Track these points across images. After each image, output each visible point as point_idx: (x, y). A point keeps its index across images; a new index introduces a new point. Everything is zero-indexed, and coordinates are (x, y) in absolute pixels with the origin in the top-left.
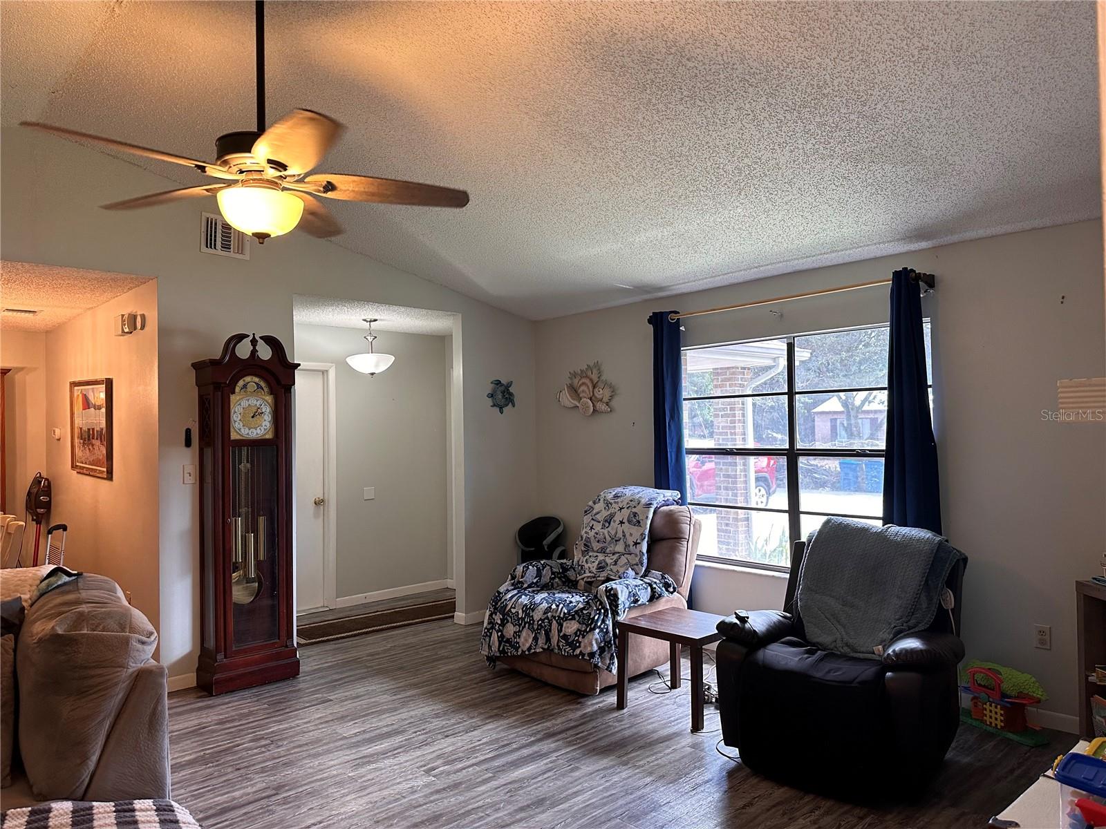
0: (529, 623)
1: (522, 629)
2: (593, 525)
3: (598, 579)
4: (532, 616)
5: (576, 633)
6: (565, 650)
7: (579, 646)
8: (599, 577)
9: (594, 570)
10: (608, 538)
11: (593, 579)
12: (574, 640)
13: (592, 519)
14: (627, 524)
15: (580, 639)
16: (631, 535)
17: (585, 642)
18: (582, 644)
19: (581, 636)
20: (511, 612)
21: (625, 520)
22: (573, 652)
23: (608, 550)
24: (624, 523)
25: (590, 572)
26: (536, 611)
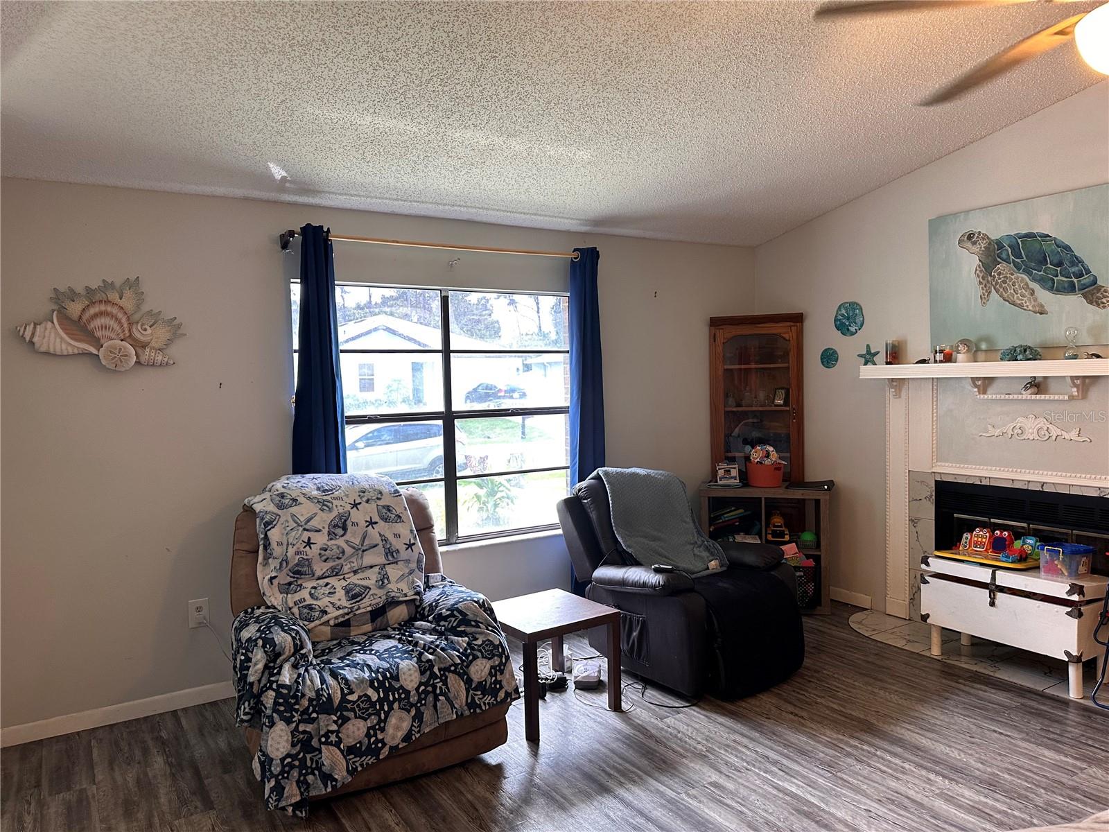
0: (400, 700)
1: (386, 717)
2: (309, 539)
3: (357, 612)
4: (402, 687)
5: (490, 673)
6: (485, 704)
7: (501, 687)
8: (359, 608)
9: (344, 603)
10: (349, 551)
11: (347, 617)
12: (491, 684)
13: (305, 529)
14: (381, 523)
15: (499, 678)
16: (397, 536)
17: (504, 679)
18: (504, 683)
19: (498, 673)
20: (349, 702)
21: (376, 518)
22: (496, 700)
23: (346, 569)
24: (376, 523)
25: (339, 608)
26: (402, 677)
